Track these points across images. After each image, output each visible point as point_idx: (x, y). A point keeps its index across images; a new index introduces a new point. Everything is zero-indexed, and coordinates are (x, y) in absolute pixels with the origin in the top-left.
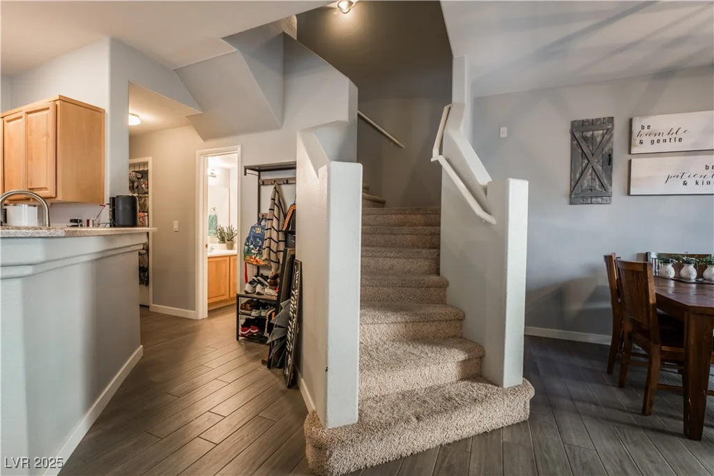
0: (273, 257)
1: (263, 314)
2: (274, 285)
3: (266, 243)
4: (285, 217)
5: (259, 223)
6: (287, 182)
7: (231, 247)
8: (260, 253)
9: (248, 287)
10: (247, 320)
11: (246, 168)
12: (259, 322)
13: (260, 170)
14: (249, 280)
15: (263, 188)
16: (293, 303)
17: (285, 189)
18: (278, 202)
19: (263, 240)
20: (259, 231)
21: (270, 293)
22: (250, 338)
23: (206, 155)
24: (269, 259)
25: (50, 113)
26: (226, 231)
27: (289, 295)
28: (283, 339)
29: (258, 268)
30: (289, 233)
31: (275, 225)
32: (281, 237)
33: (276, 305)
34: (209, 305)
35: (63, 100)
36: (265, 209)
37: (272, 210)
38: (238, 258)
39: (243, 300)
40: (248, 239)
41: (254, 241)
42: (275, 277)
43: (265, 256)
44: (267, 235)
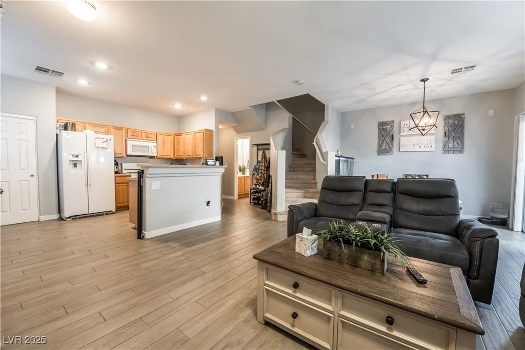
0: (262, 175)
1: (259, 195)
2: (263, 185)
3: (260, 171)
4: (267, 161)
5: (257, 163)
6: (267, 149)
7: (244, 174)
8: (258, 175)
9: (254, 186)
10: (254, 198)
11: (253, 145)
12: (258, 198)
13: (258, 145)
14: (254, 183)
15: (259, 151)
16: (270, 188)
17: (266, 151)
18: (264, 156)
19: (259, 170)
20: (257, 167)
21: (261, 188)
22: (255, 204)
23: (237, 139)
24: (261, 177)
25: (202, 134)
26: (242, 167)
27: (268, 187)
28: (266, 200)
29: (257, 180)
30: (268, 168)
31: (263, 164)
32: (265, 169)
33: (264, 191)
34: (239, 195)
35: (206, 130)
36: (260, 159)
37: (262, 159)
38: (250, 177)
39: (252, 191)
40: (254, 170)
41: (256, 170)
42: (263, 183)
43: (260, 175)
44: (261, 168)
